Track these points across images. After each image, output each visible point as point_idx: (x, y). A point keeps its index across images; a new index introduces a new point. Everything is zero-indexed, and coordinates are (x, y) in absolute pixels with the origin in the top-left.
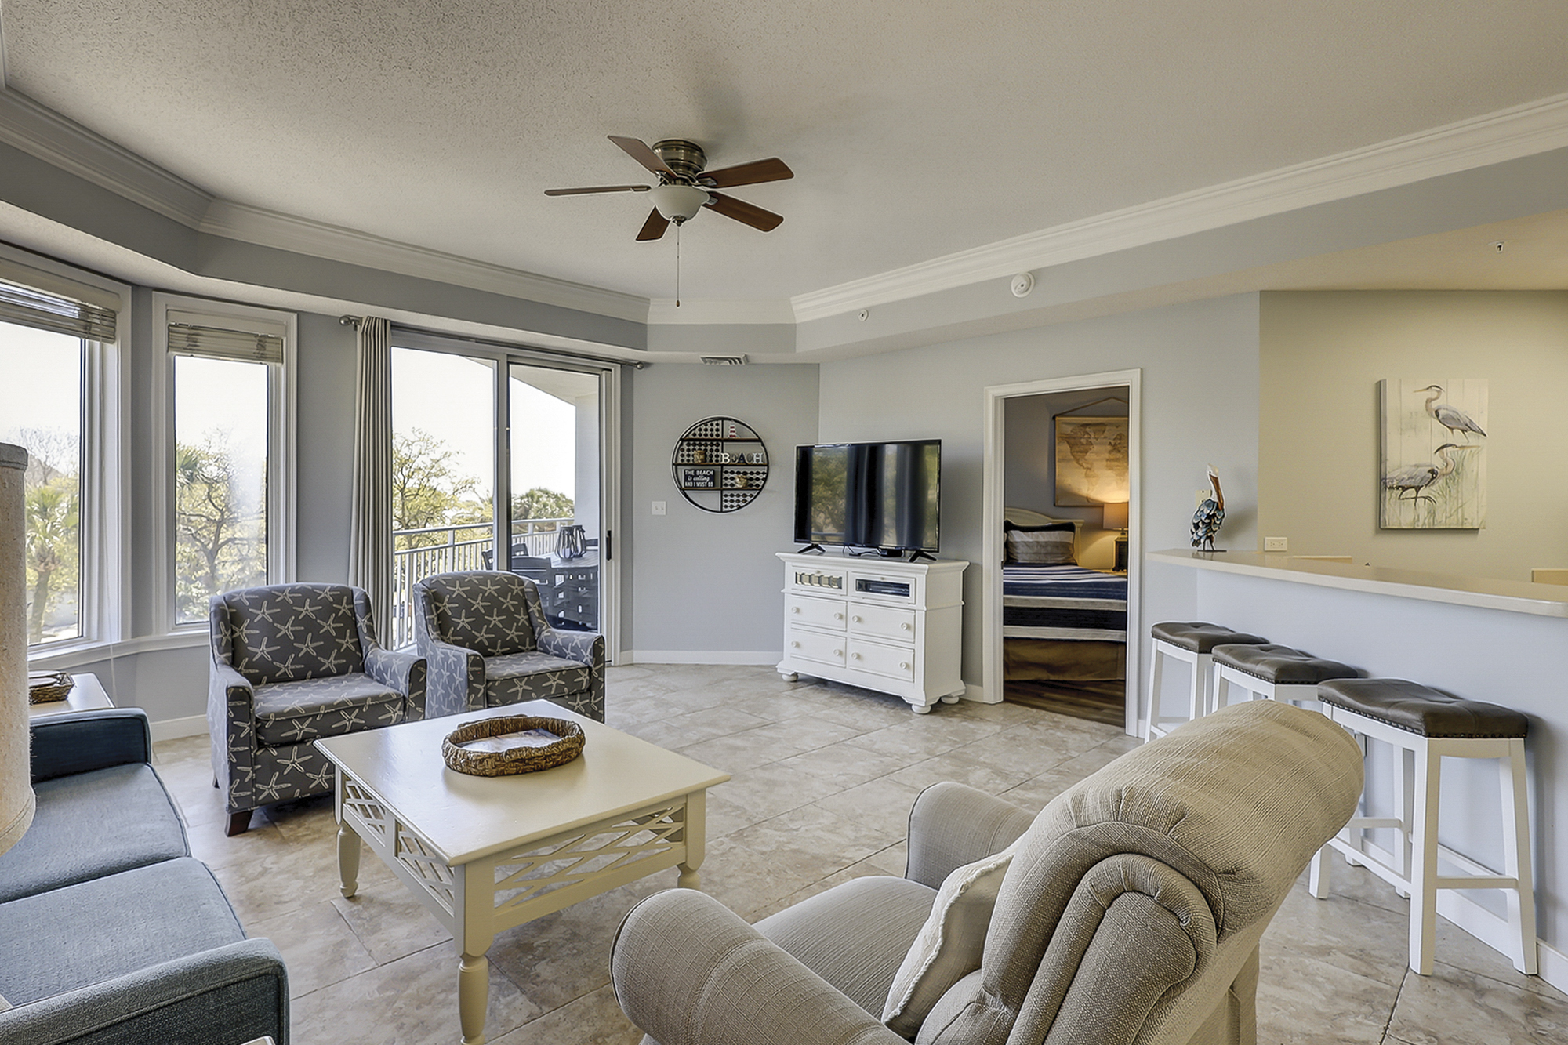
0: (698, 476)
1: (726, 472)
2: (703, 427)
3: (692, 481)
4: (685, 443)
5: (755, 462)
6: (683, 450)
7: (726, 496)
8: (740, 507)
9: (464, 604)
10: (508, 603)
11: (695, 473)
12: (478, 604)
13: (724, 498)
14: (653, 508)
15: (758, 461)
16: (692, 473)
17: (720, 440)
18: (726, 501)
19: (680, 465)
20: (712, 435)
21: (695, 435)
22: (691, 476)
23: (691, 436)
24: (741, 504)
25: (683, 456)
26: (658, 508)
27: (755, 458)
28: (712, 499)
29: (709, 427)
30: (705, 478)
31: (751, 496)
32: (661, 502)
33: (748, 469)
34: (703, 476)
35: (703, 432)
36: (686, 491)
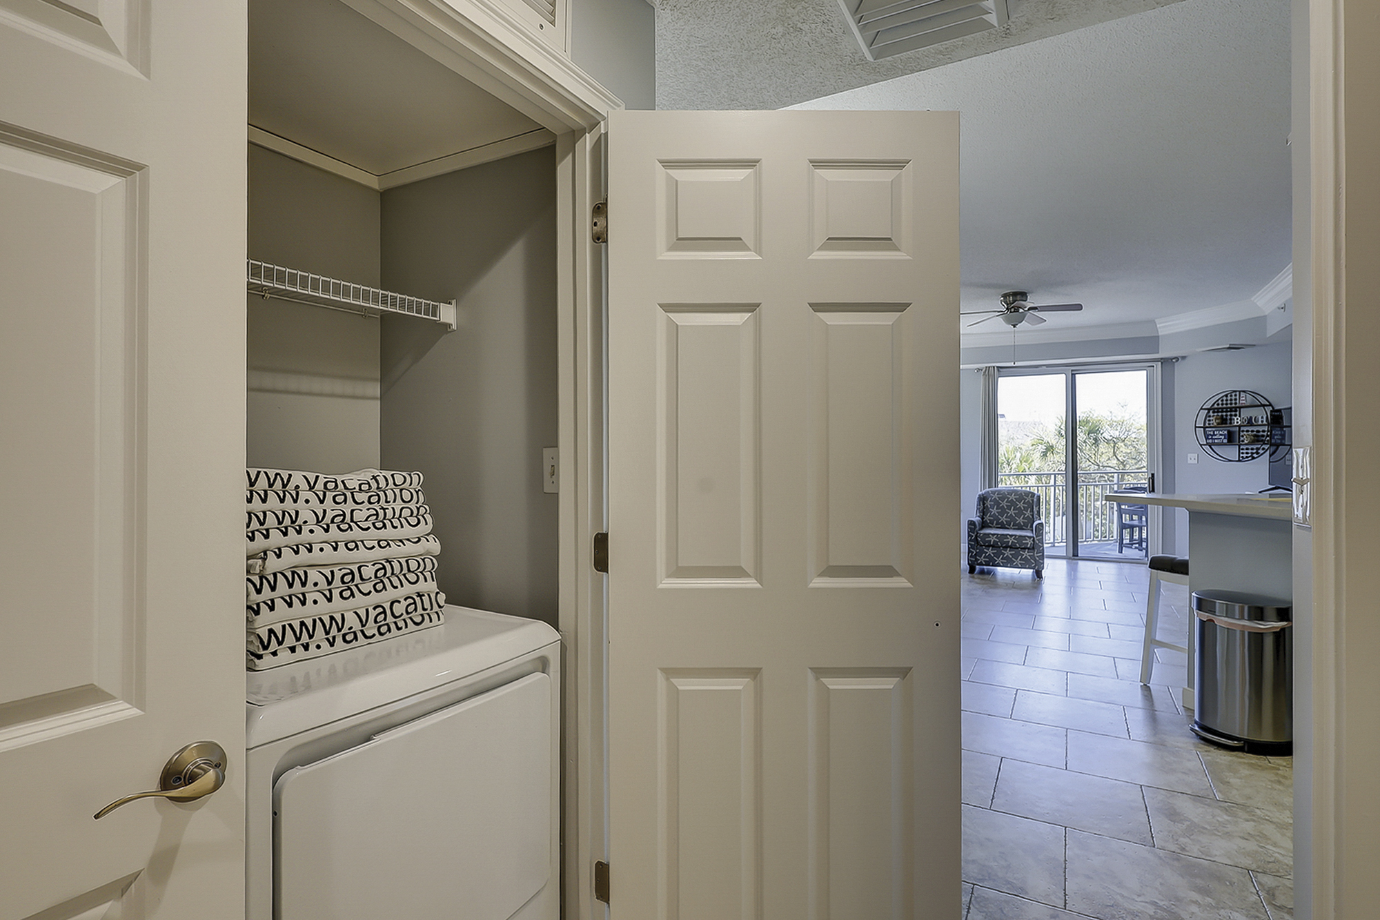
0: (1216, 435)
1: (1243, 431)
2: (1225, 398)
3: (1212, 438)
4: (1211, 411)
5: (1260, 423)
6: (1210, 416)
7: (1243, 449)
8: (1253, 458)
9: (997, 503)
10: (1021, 505)
11: (1214, 432)
12: (1004, 504)
13: (1241, 451)
14: (1189, 459)
15: (1262, 421)
16: (1212, 433)
17: (1238, 407)
18: (1243, 453)
19: (1207, 427)
20: (1231, 404)
21: (1218, 405)
22: (1211, 435)
23: (1216, 406)
24: (1255, 455)
25: (1209, 420)
26: (1192, 458)
27: (1260, 420)
28: (1232, 452)
29: (1229, 398)
30: (1221, 437)
31: (1263, 449)
32: (1194, 455)
33: (1255, 429)
34: (1221, 434)
35: (1225, 402)
36: (1213, 447)
